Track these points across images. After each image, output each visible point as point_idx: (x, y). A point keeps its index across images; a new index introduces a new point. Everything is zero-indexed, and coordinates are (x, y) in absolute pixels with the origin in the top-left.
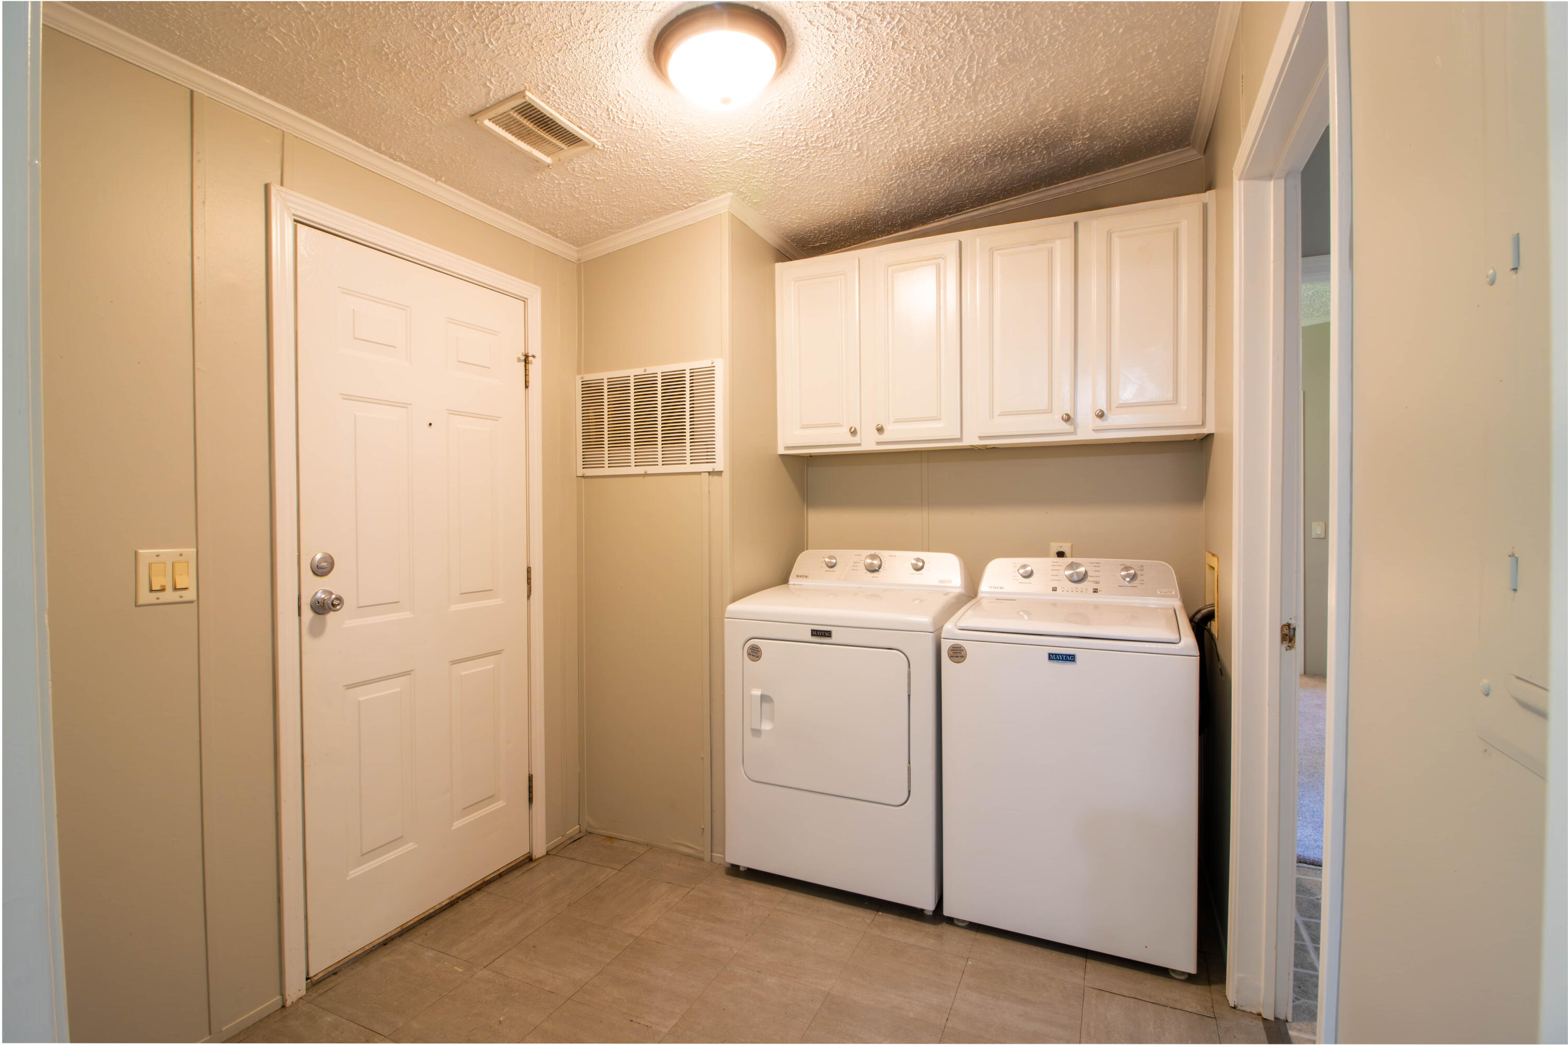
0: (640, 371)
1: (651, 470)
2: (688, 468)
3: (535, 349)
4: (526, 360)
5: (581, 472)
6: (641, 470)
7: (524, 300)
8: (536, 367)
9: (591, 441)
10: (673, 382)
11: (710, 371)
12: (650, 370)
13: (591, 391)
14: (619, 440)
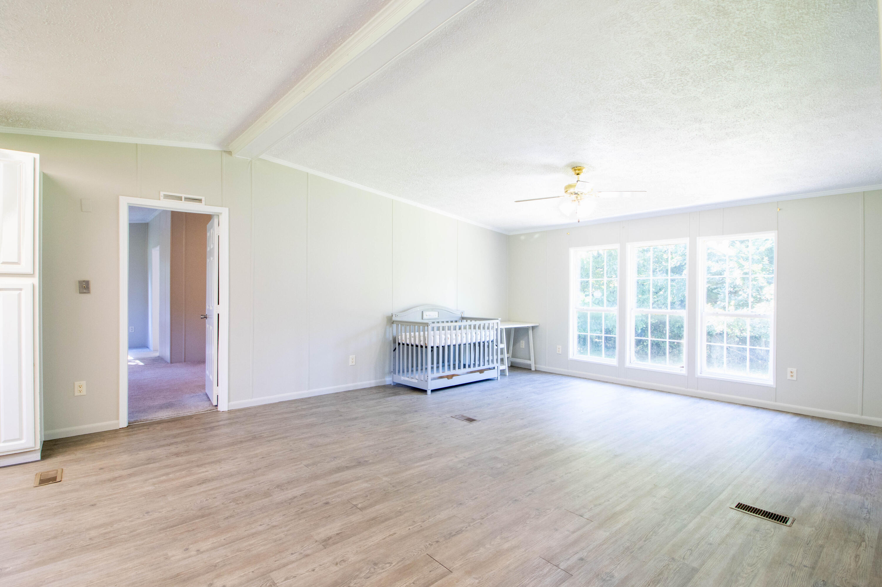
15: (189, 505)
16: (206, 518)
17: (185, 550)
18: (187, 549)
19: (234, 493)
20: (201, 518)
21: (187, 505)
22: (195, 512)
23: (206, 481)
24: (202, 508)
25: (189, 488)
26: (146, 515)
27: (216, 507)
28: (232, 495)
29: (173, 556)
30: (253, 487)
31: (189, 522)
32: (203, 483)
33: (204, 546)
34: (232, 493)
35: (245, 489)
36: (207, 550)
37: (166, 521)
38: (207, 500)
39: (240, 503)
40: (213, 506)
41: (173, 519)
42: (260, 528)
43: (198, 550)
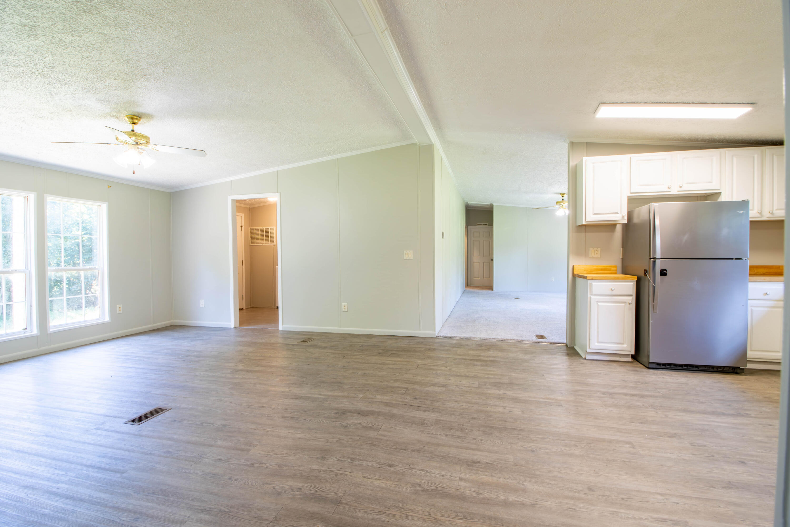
0: (261, 228)
1: (263, 244)
2: (260, 244)
3: (243, 225)
4: (242, 226)
5: (250, 244)
6: (262, 244)
7: (241, 216)
8: (243, 227)
9: (252, 239)
10: (267, 230)
11: (273, 229)
12: (263, 227)
13: (252, 231)
14: (257, 239)
15: (497, 442)
16: (490, 425)
17: (511, 411)
18: (510, 411)
19: (457, 436)
20: (493, 426)
21: (499, 443)
22: (496, 434)
23: (470, 463)
24: (489, 434)
25: (490, 462)
26: (534, 450)
27: (478, 430)
28: (461, 435)
29: (519, 411)
30: (439, 434)
31: (504, 428)
32: (474, 462)
33: (500, 409)
34: (458, 437)
35: (447, 435)
36: (499, 406)
37: (519, 436)
38: (482, 440)
39: (461, 425)
40: (480, 432)
41: (514, 435)
42: (464, 404)
43: (504, 408)
